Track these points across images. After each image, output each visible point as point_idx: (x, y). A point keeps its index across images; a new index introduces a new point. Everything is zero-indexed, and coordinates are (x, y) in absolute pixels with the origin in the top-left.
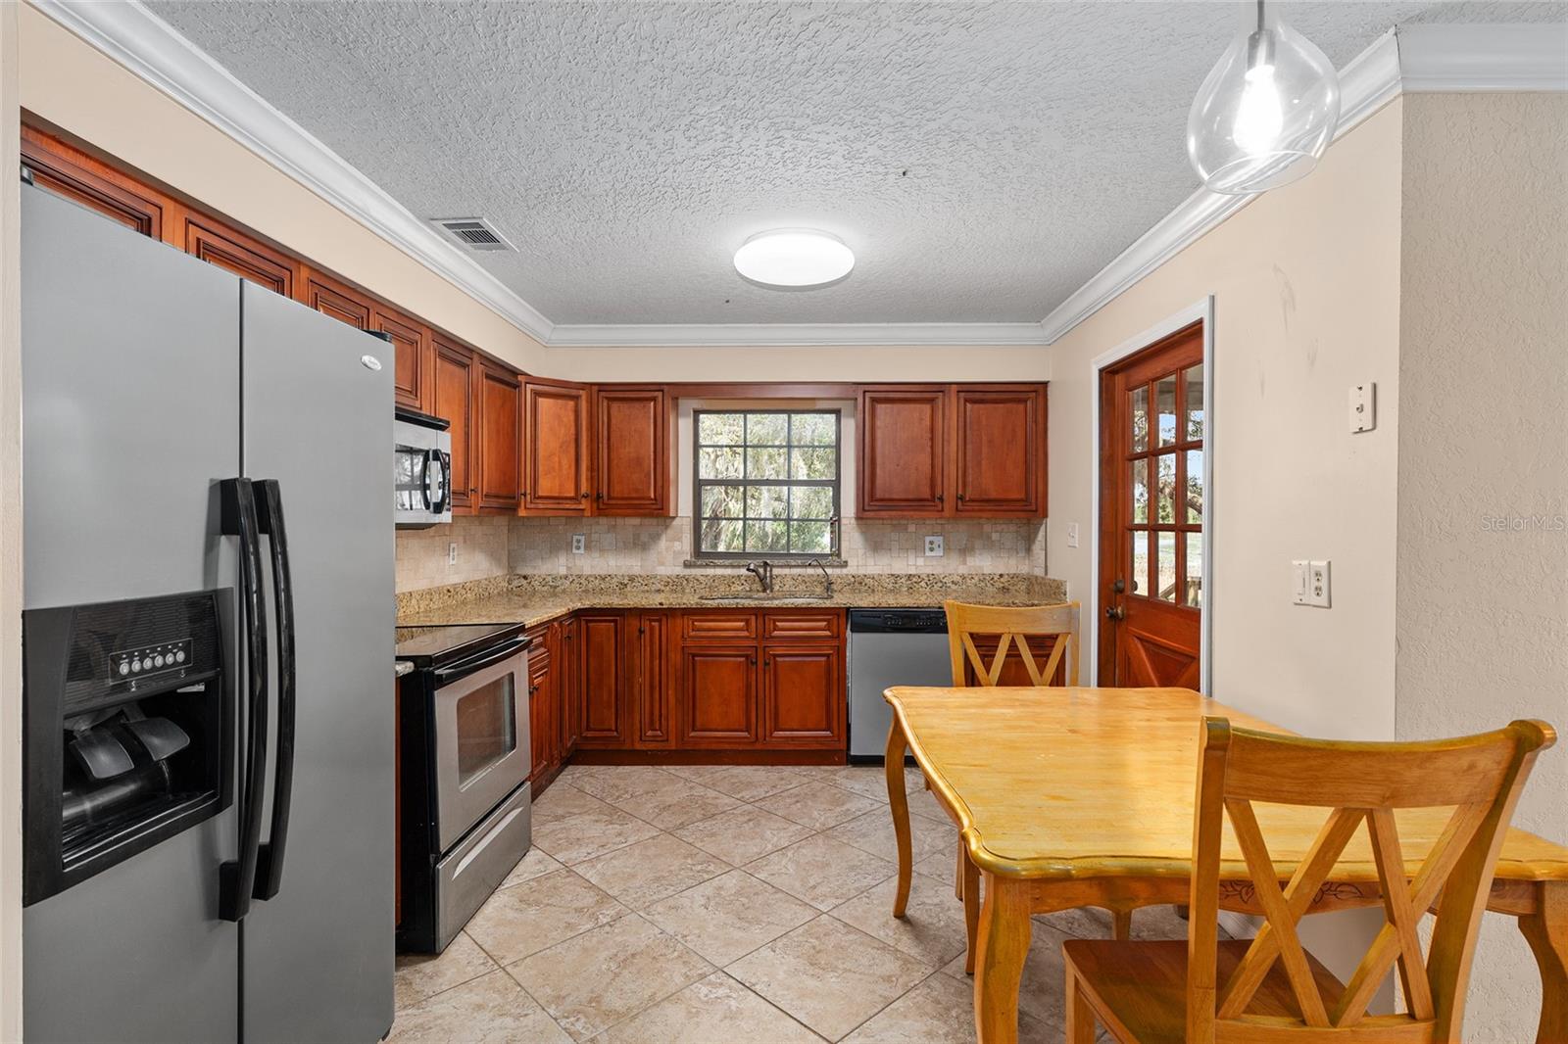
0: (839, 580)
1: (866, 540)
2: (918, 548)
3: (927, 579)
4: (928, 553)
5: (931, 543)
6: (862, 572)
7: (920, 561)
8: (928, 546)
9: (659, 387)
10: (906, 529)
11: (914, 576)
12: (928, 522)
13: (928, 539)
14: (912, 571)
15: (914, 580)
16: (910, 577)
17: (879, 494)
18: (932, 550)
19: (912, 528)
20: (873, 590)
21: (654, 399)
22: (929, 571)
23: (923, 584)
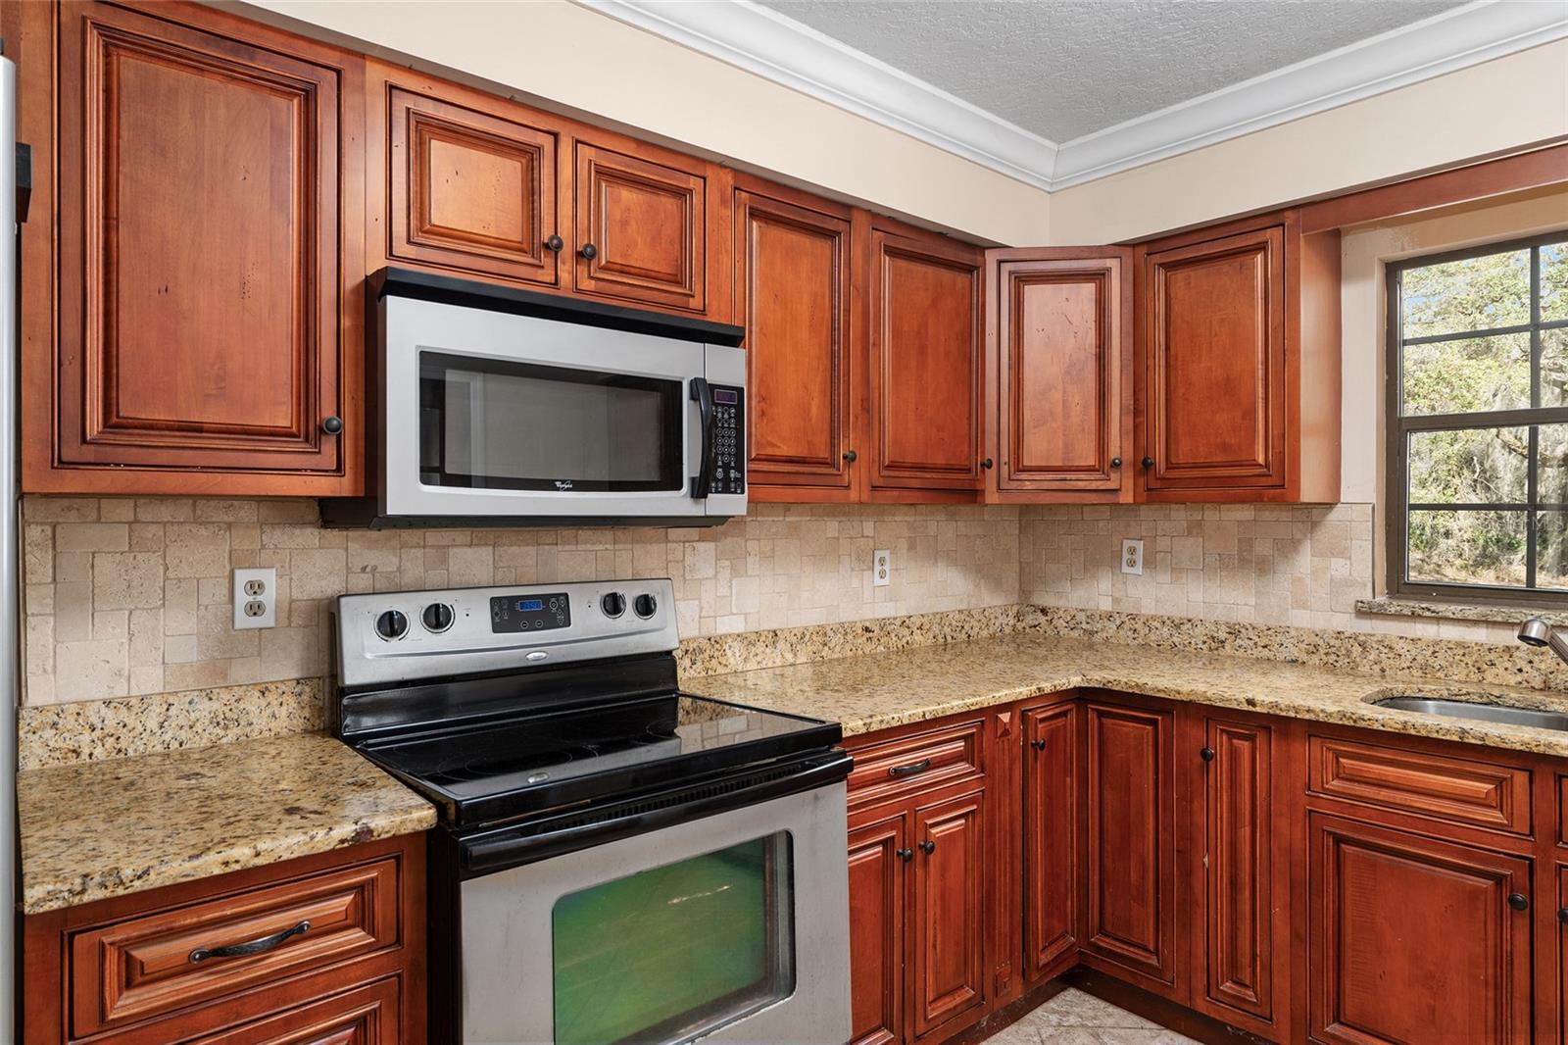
9: (1274, 216)
21: (1262, 247)
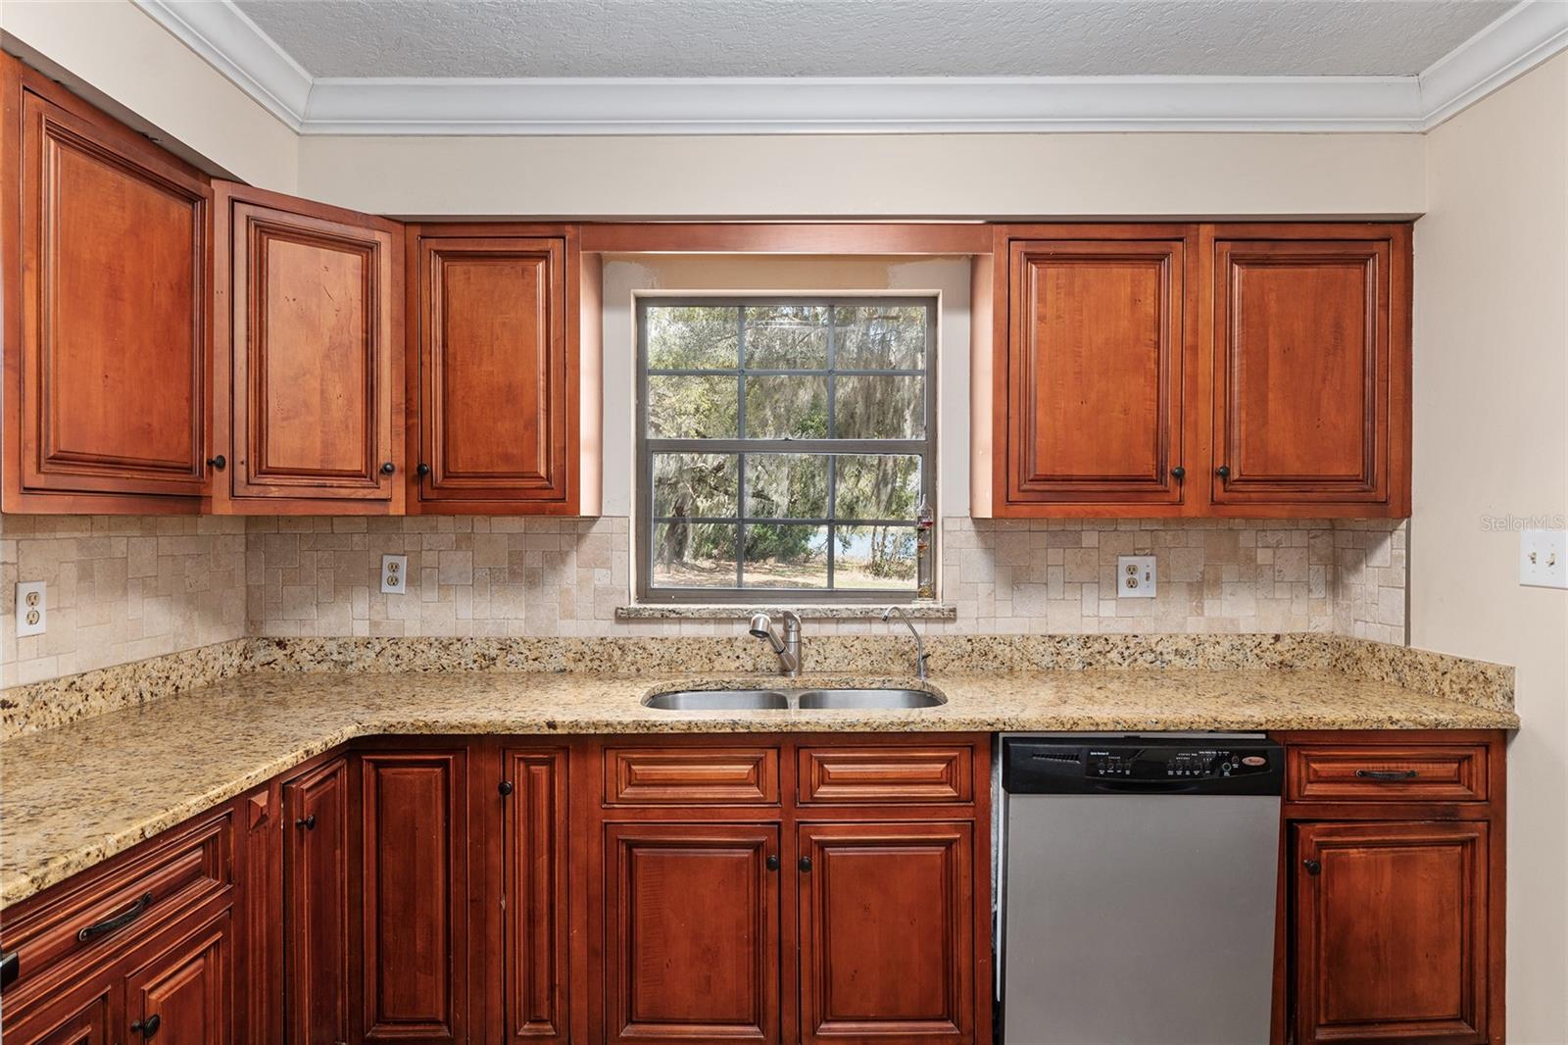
0: (940, 649)
1: (997, 563)
2: (1104, 581)
3: (1121, 645)
4: (1124, 591)
5: (1132, 570)
6: (985, 630)
7: (1108, 609)
8: (1123, 578)
9: (556, 226)
10: (1078, 544)
11: (1097, 639)
12: (1121, 528)
13: (1125, 562)
14: (1091, 629)
15: (1097, 647)
16: (1086, 640)
18: (1132, 584)
19: (1090, 539)
20: (1011, 669)
21: (544, 256)
22: (1125, 627)
23: (1114, 655)
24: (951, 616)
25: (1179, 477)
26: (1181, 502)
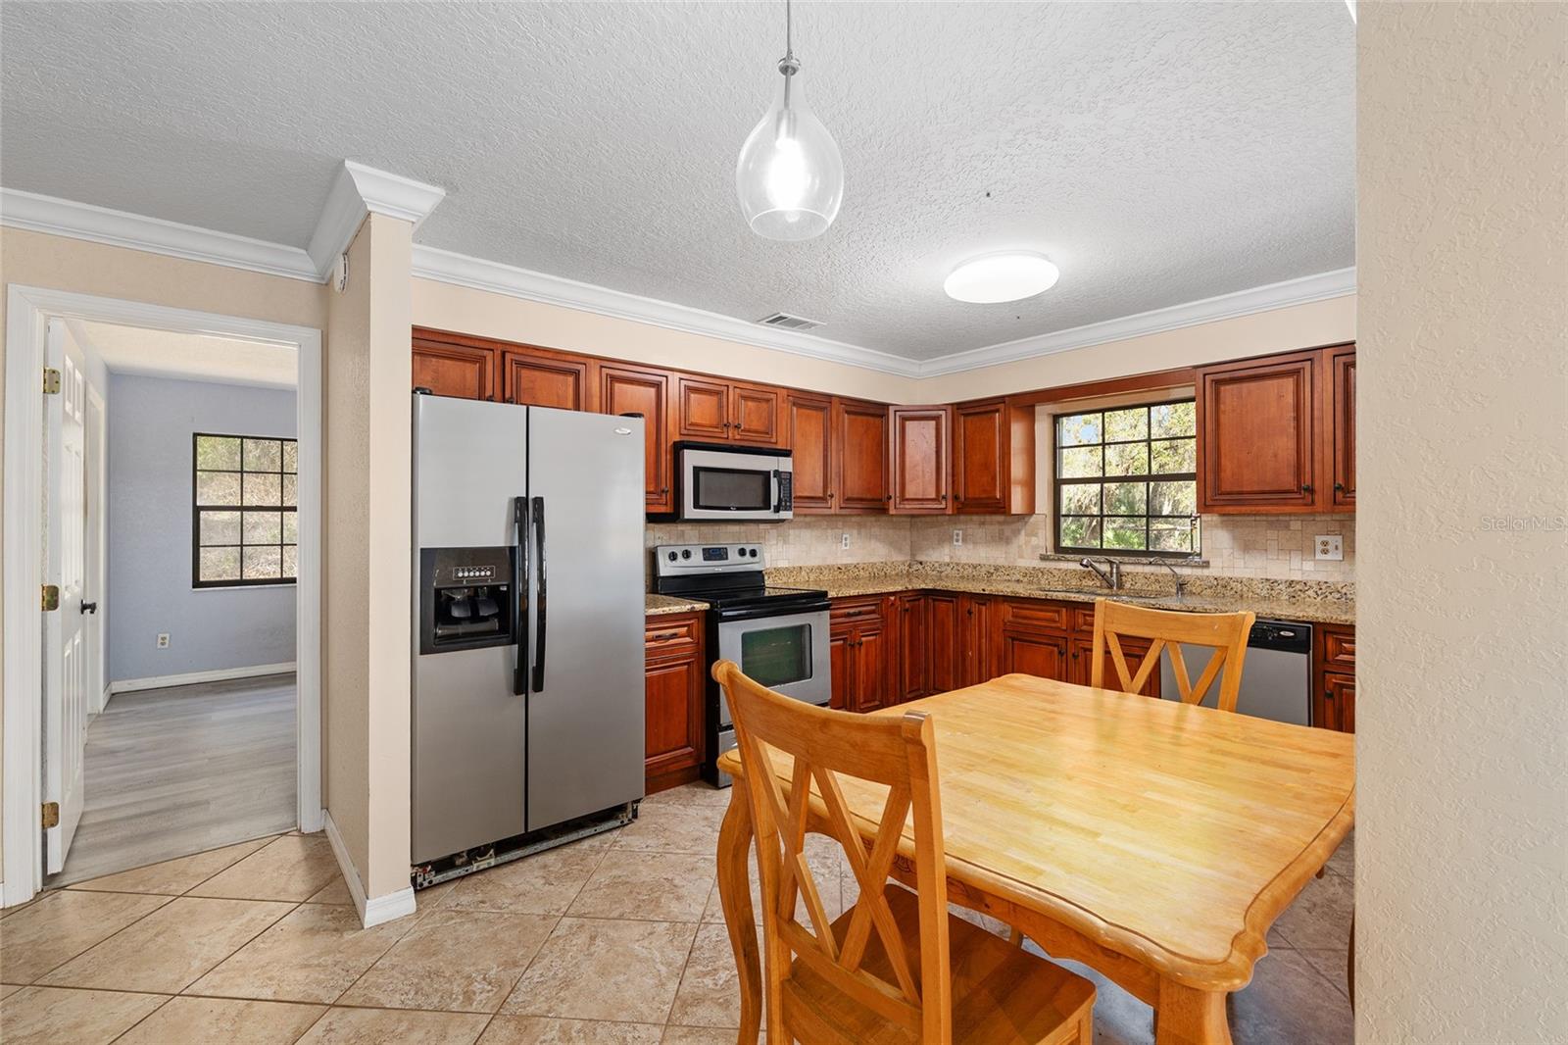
0: (1198, 582)
1: (1234, 538)
2: (1306, 550)
3: (1316, 588)
4: (1319, 556)
5: (1325, 543)
6: (1227, 574)
7: (1309, 566)
8: (1319, 547)
9: (1002, 399)
10: (1287, 527)
11: (1298, 582)
12: (1318, 518)
13: (1319, 539)
14: (1297, 577)
15: (1298, 587)
16: (1291, 583)
17: (1226, 487)
18: (1326, 552)
19: (1296, 525)
20: (1242, 596)
21: (997, 411)
22: (1321, 578)
23: (1311, 593)
24: (1206, 565)
25: (1311, 490)
26: (1313, 502)
